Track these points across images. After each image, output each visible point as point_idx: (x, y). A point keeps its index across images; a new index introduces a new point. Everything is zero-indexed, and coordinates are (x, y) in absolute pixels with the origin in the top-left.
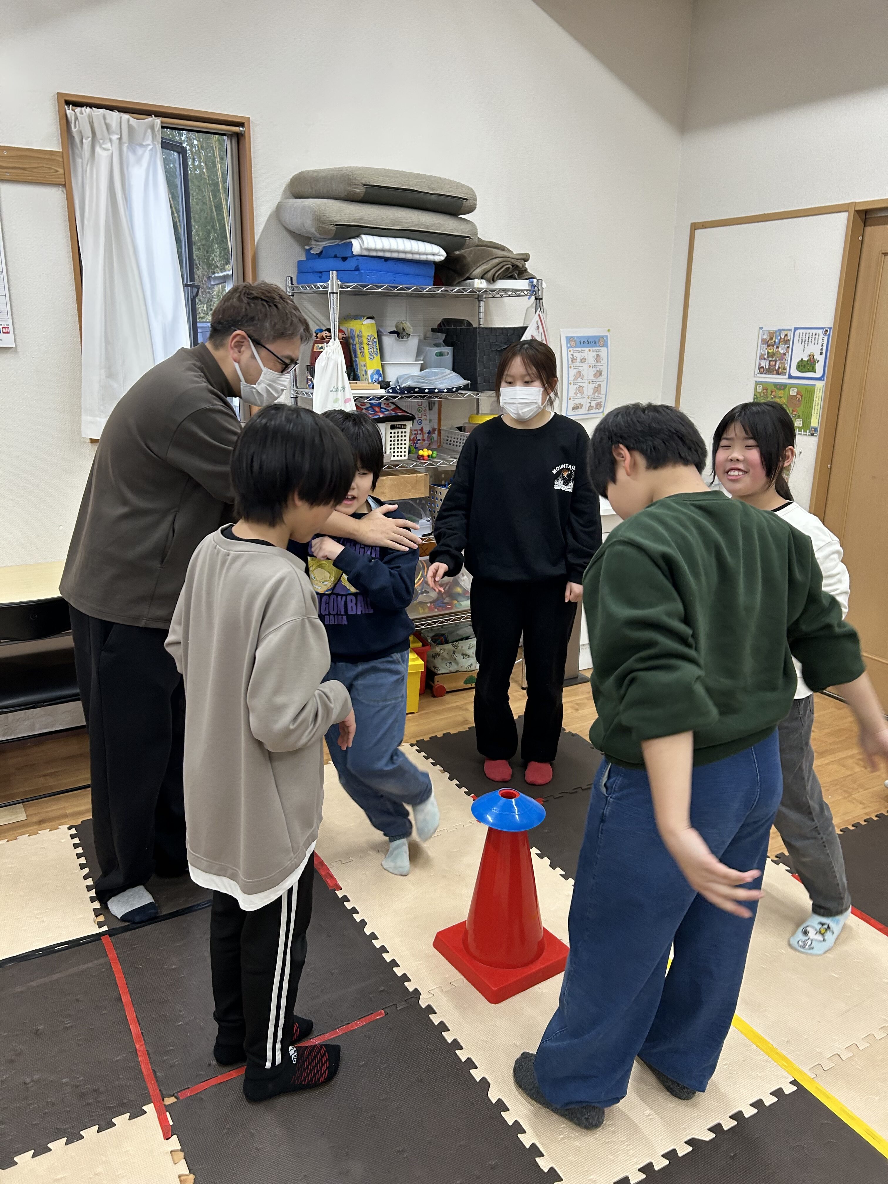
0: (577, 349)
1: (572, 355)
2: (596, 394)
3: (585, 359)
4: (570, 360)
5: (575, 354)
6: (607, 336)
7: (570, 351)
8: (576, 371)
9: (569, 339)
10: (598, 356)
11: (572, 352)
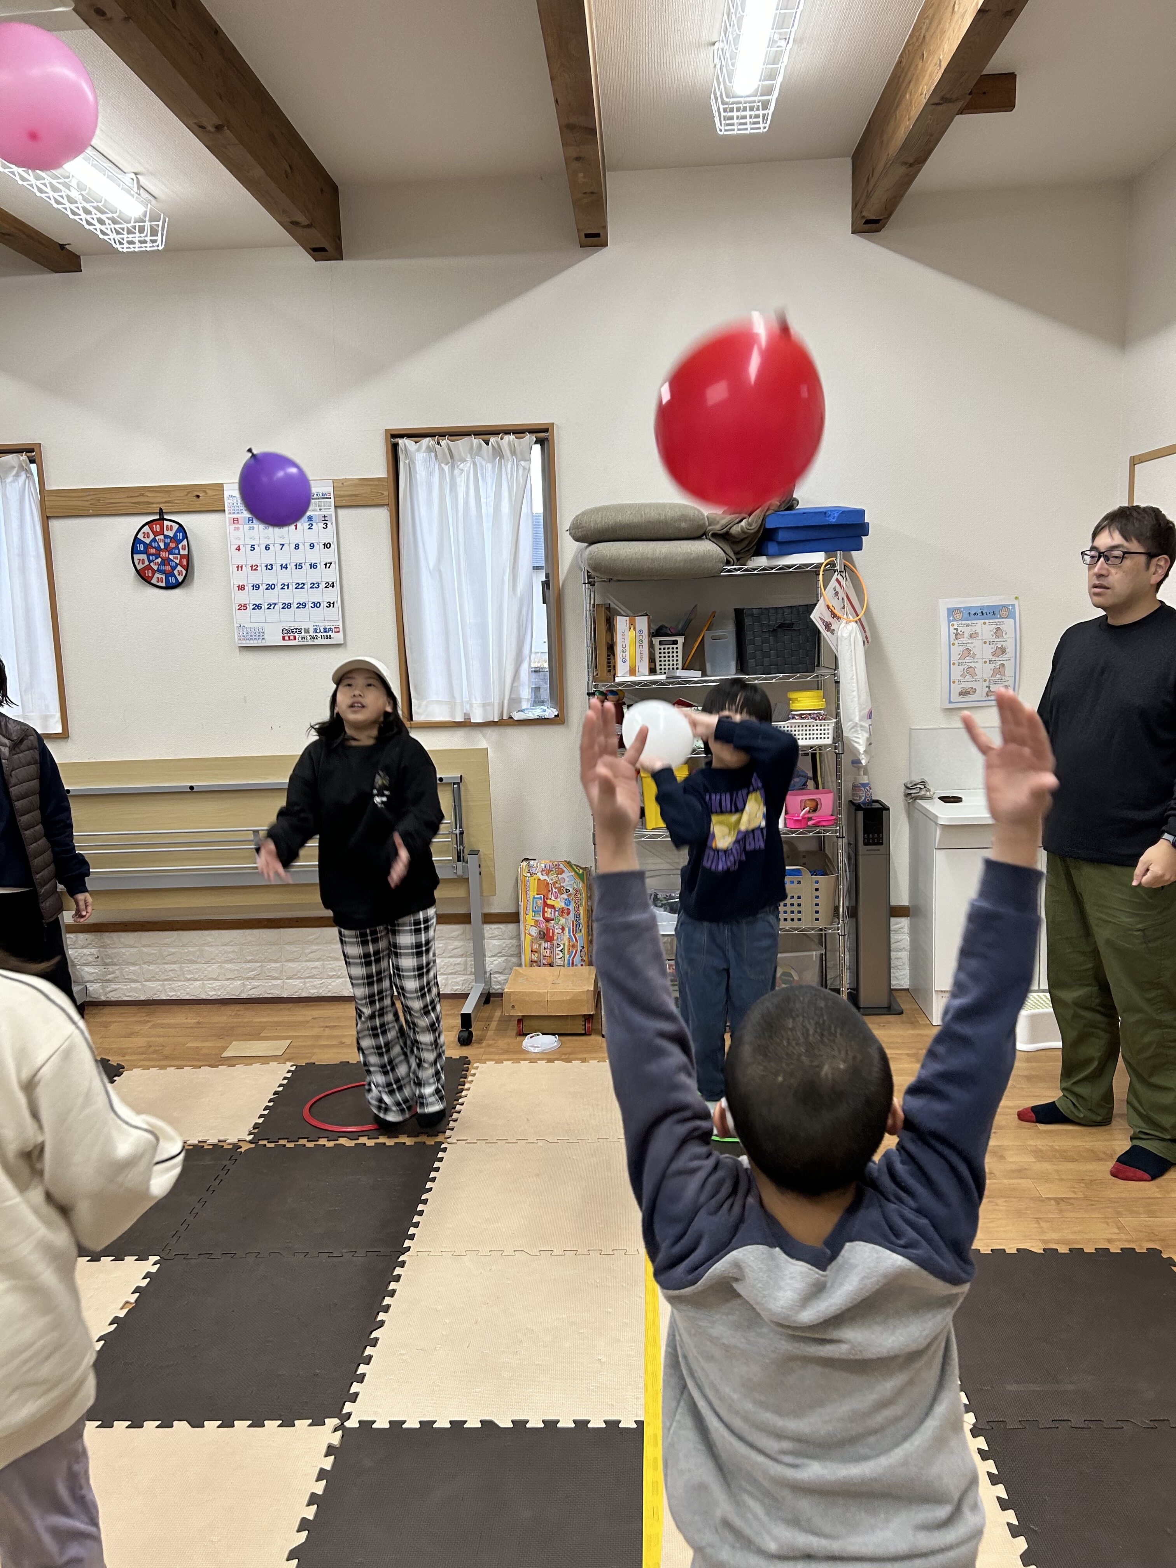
0: (964, 622)
1: (955, 629)
2: (998, 676)
3: (977, 634)
4: (952, 636)
5: (960, 629)
6: (1013, 606)
7: (953, 625)
8: (962, 648)
9: (952, 612)
10: (998, 629)
11: (956, 627)
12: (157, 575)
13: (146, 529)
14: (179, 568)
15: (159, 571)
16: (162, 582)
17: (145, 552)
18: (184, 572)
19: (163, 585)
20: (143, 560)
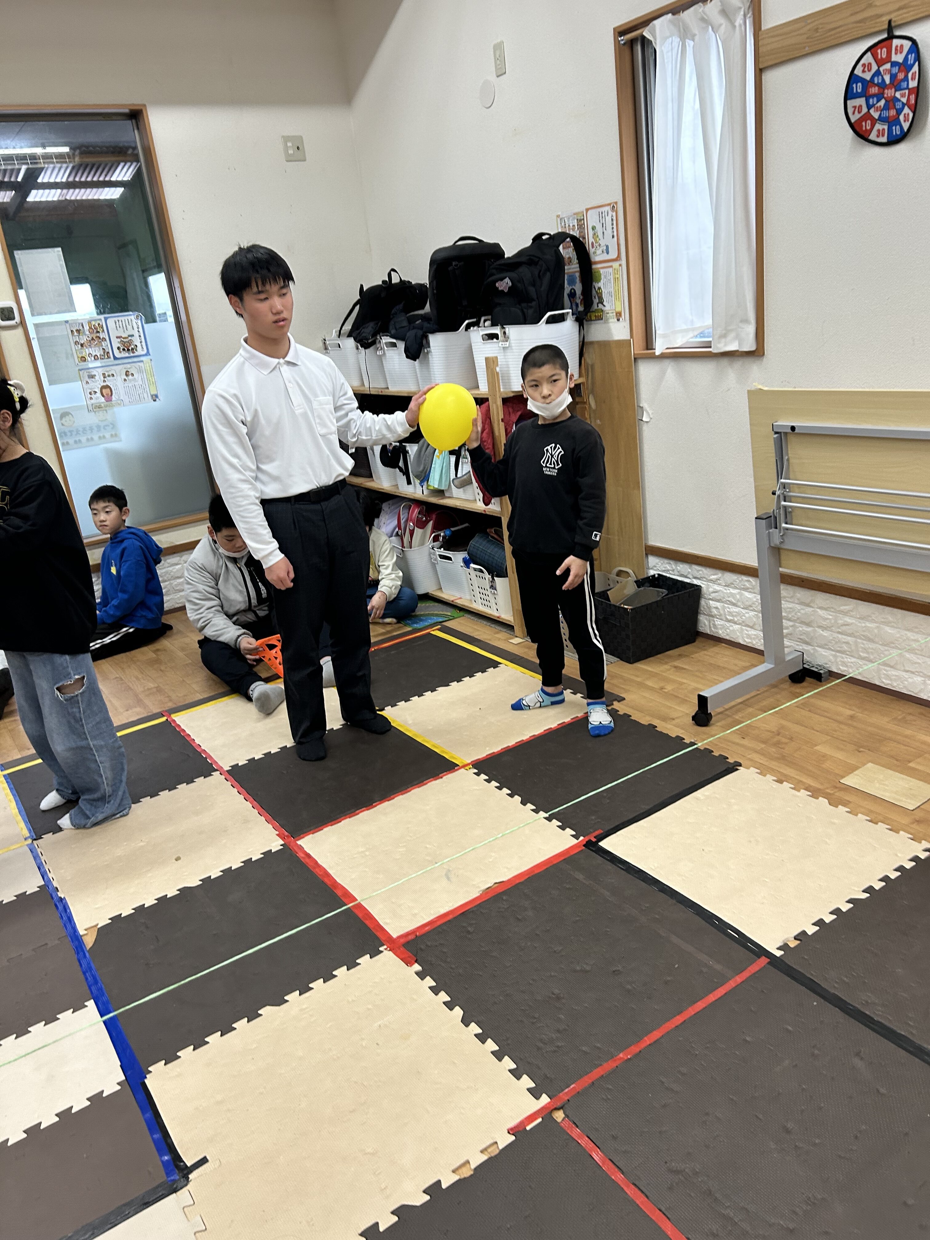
12: (878, 126)
13: (868, 58)
14: (906, 110)
15: (881, 119)
16: (883, 135)
17: (864, 94)
18: (911, 115)
19: (884, 139)
20: (860, 106)
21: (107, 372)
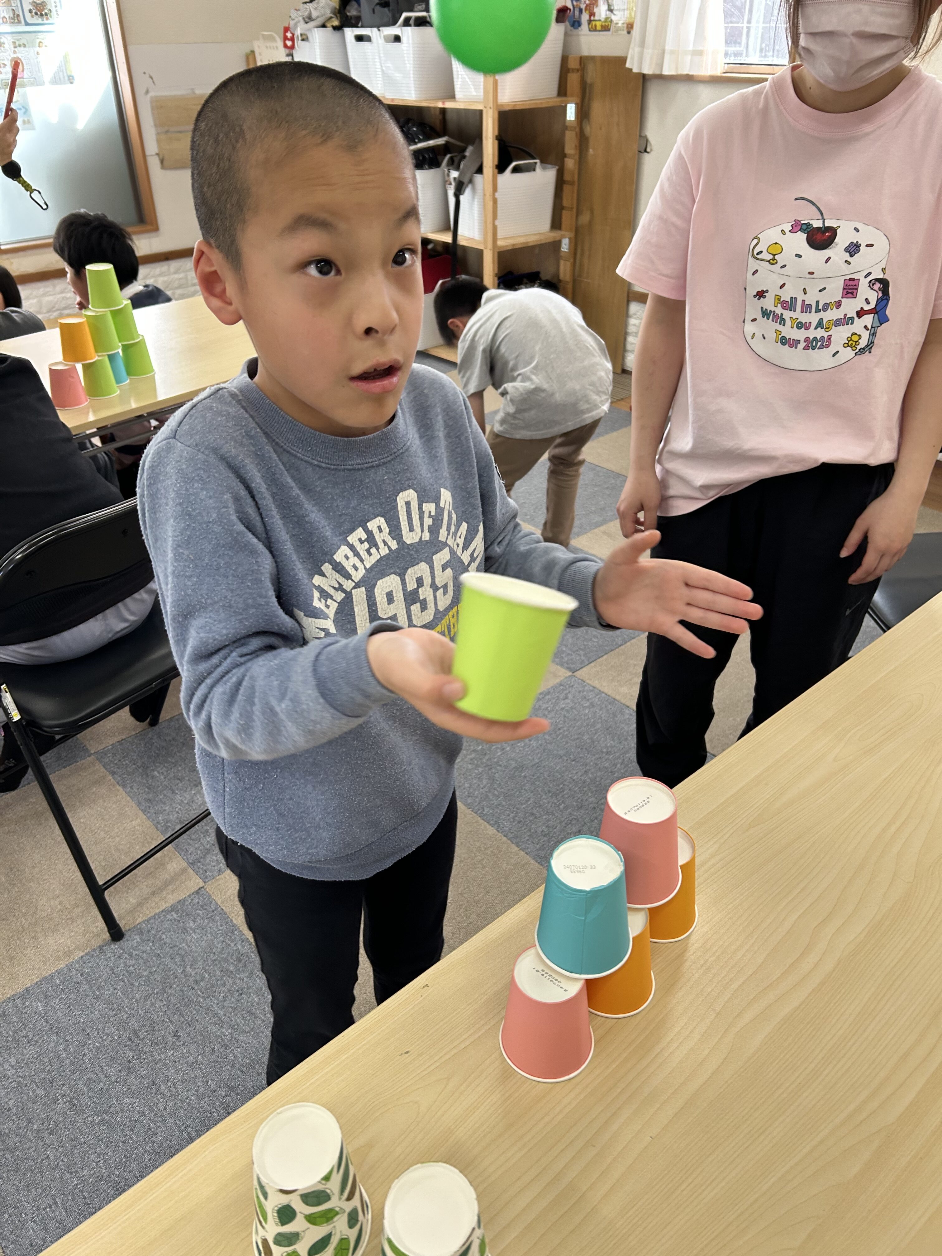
21: (18, 40)
